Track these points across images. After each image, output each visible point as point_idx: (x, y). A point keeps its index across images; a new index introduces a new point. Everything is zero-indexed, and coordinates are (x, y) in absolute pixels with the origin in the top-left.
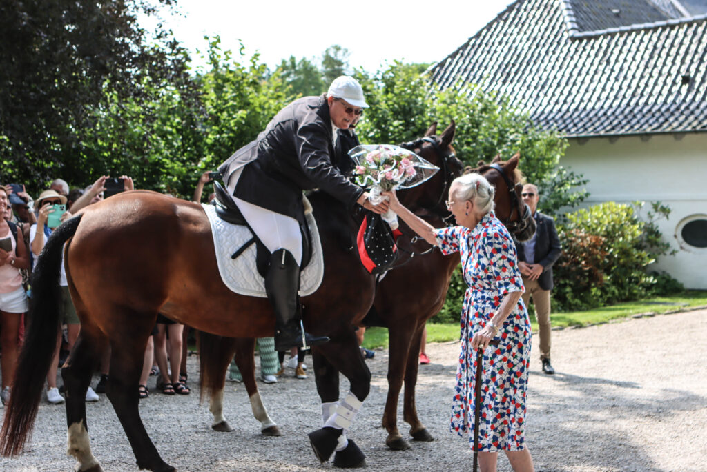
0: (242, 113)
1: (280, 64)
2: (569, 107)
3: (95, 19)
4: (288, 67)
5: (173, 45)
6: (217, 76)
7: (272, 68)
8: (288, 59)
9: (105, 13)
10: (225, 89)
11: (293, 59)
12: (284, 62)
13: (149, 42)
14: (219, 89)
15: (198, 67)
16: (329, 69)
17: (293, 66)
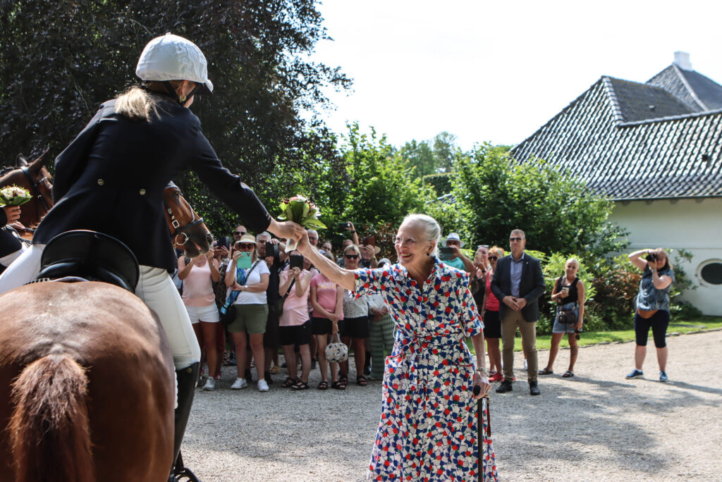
0: (375, 179)
1: (404, 146)
2: (629, 177)
3: (270, 113)
4: (410, 148)
5: (325, 131)
6: (356, 154)
7: (399, 149)
8: (410, 142)
9: (277, 110)
10: (361, 163)
11: (414, 142)
12: (407, 144)
13: (307, 129)
14: (357, 162)
15: (342, 146)
16: (440, 150)
17: (415, 147)
